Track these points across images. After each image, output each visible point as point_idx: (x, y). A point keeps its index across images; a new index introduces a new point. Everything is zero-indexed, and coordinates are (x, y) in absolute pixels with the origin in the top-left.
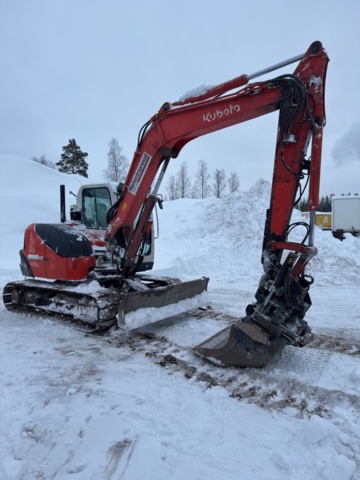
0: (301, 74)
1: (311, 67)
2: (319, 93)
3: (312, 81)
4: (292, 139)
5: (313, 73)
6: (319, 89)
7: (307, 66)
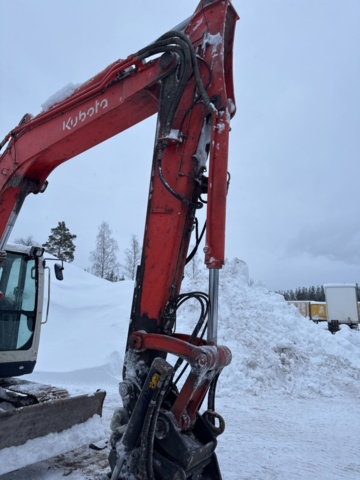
0: (192, 36)
1: (206, 23)
2: (218, 58)
3: (205, 41)
4: (174, 135)
5: (208, 31)
6: (218, 51)
7: (200, 22)
